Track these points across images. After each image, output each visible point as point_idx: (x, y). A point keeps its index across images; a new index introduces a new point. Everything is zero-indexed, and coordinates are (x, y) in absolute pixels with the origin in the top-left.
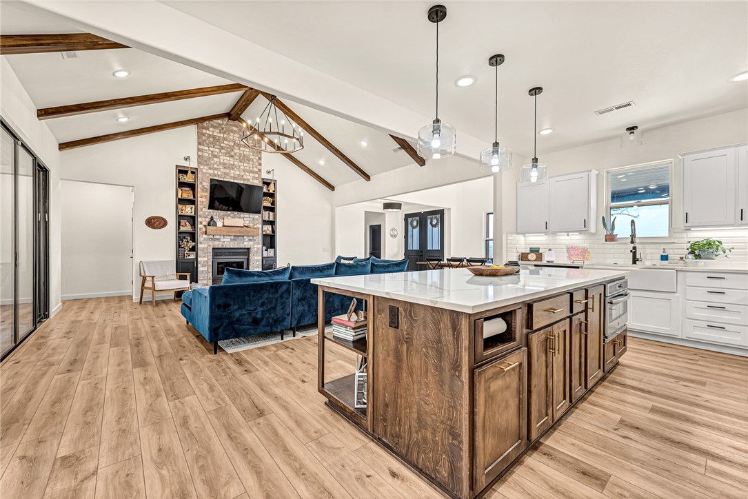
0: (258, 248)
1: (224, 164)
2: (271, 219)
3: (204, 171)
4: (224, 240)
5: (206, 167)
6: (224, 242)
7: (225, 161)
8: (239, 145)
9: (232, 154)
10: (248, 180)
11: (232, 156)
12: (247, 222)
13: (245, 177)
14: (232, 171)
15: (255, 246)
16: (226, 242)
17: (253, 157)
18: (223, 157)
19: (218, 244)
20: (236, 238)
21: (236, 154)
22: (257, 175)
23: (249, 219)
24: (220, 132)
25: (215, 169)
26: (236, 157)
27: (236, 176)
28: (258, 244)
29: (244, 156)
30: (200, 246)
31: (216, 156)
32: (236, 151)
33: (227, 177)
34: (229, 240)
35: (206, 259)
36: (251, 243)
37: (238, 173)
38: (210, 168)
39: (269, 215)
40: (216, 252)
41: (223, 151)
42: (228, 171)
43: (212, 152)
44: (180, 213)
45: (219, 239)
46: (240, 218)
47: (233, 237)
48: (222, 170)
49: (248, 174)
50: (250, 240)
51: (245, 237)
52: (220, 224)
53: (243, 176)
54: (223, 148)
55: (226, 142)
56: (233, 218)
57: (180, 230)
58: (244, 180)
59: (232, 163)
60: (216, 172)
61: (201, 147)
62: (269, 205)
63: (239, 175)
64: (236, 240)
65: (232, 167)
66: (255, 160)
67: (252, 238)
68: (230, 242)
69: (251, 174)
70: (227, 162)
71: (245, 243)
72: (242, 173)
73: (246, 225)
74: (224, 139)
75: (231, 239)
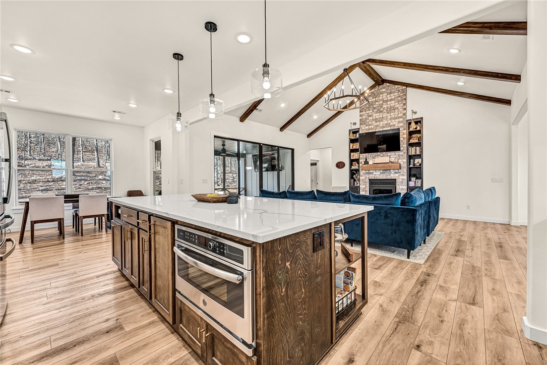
0: (403, 179)
1: (376, 119)
2: (418, 153)
3: (363, 128)
4: (376, 173)
5: (364, 126)
6: (375, 175)
7: (377, 117)
8: (387, 101)
9: (382, 109)
10: (394, 125)
11: (381, 112)
12: (393, 159)
13: (391, 124)
14: (381, 123)
15: (400, 177)
16: (378, 175)
17: (398, 106)
18: (375, 115)
19: (372, 177)
20: (384, 171)
21: (384, 109)
22: (401, 119)
23: (395, 156)
24: (373, 98)
25: (370, 125)
26: (385, 111)
27: (385, 125)
28: (403, 175)
29: (391, 107)
30: (361, 178)
31: (370, 116)
32: (384, 106)
33: (378, 128)
34: (379, 173)
35: (364, 186)
36: (397, 175)
37: (386, 122)
38: (367, 126)
39: (416, 150)
40: (372, 182)
41: (375, 110)
42: (378, 123)
43: (368, 114)
44: (352, 158)
45: (372, 173)
46: (387, 156)
47: (382, 171)
48: (374, 124)
49: (394, 121)
50: (396, 173)
51: (391, 171)
52: (371, 162)
53: (389, 124)
54: (375, 108)
55: (377, 103)
56: (382, 157)
57: (352, 169)
58: (391, 126)
59: (381, 116)
60: (370, 127)
61: (362, 113)
62: (416, 141)
63: (386, 124)
64: (384, 173)
65: (381, 119)
66: (400, 108)
67: (397, 171)
68: (380, 175)
69: (396, 120)
70: (378, 117)
71: (392, 175)
72: (389, 122)
73: (391, 161)
74: (376, 101)
75: (381, 173)
